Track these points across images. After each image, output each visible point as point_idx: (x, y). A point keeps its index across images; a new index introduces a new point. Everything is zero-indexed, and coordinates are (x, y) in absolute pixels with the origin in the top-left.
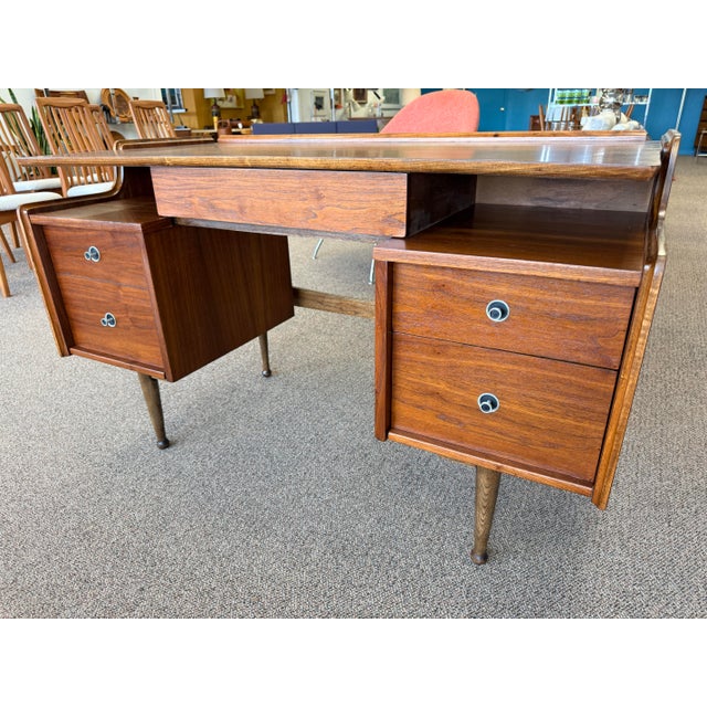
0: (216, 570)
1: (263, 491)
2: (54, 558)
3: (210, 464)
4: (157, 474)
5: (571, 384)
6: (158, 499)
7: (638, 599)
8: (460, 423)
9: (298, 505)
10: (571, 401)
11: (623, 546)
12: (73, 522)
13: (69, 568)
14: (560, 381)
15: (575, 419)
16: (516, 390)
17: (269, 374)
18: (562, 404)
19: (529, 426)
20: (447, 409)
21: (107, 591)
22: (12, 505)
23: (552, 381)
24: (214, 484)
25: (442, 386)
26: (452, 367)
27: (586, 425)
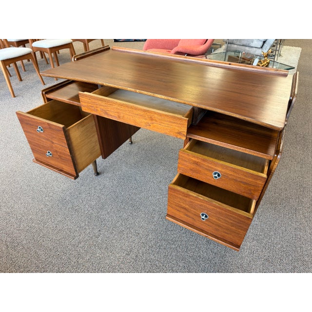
0: (123, 224)
1: (135, 194)
2: (67, 219)
3: (115, 183)
4: (96, 187)
5: (235, 218)
6: (98, 197)
7: (260, 237)
8: (193, 219)
9: (148, 200)
10: (235, 223)
11: (258, 218)
12: (70, 206)
13: (73, 222)
14: (231, 216)
15: (236, 228)
16: (215, 215)
17: (132, 142)
18: (232, 223)
19: (219, 226)
20: (189, 214)
21: (88, 231)
22: (46, 198)
23: (228, 215)
24: (118, 190)
25: (187, 207)
26: (191, 202)
27: (240, 230)
